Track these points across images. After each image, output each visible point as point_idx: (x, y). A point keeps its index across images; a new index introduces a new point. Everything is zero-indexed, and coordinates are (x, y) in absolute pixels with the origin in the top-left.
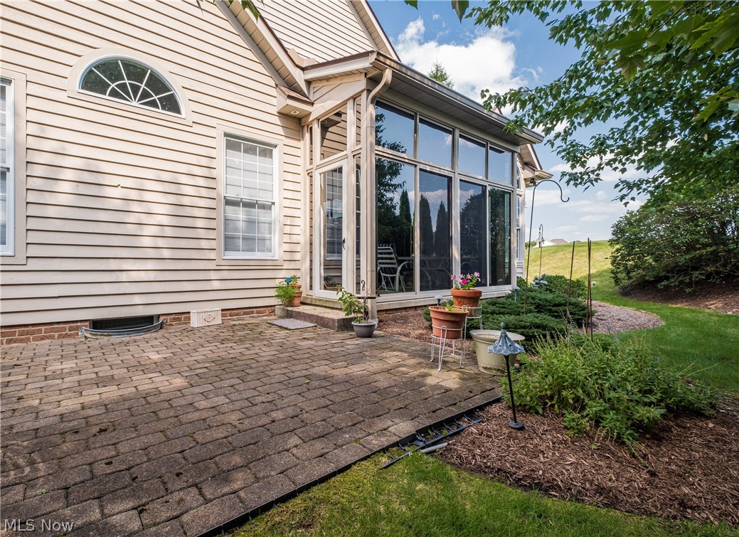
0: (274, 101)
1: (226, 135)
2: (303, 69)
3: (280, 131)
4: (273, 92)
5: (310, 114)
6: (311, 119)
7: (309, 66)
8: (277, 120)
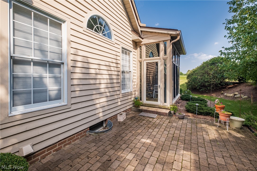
0: (131, 36)
1: (122, 48)
2: (140, 27)
3: (132, 46)
4: (130, 32)
5: (142, 42)
6: (142, 44)
7: (144, 27)
8: (131, 43)
